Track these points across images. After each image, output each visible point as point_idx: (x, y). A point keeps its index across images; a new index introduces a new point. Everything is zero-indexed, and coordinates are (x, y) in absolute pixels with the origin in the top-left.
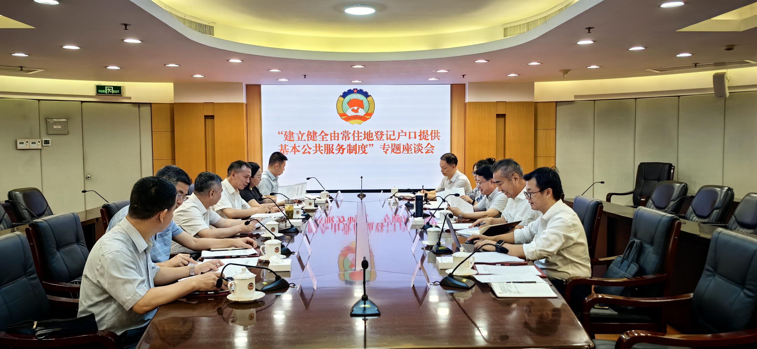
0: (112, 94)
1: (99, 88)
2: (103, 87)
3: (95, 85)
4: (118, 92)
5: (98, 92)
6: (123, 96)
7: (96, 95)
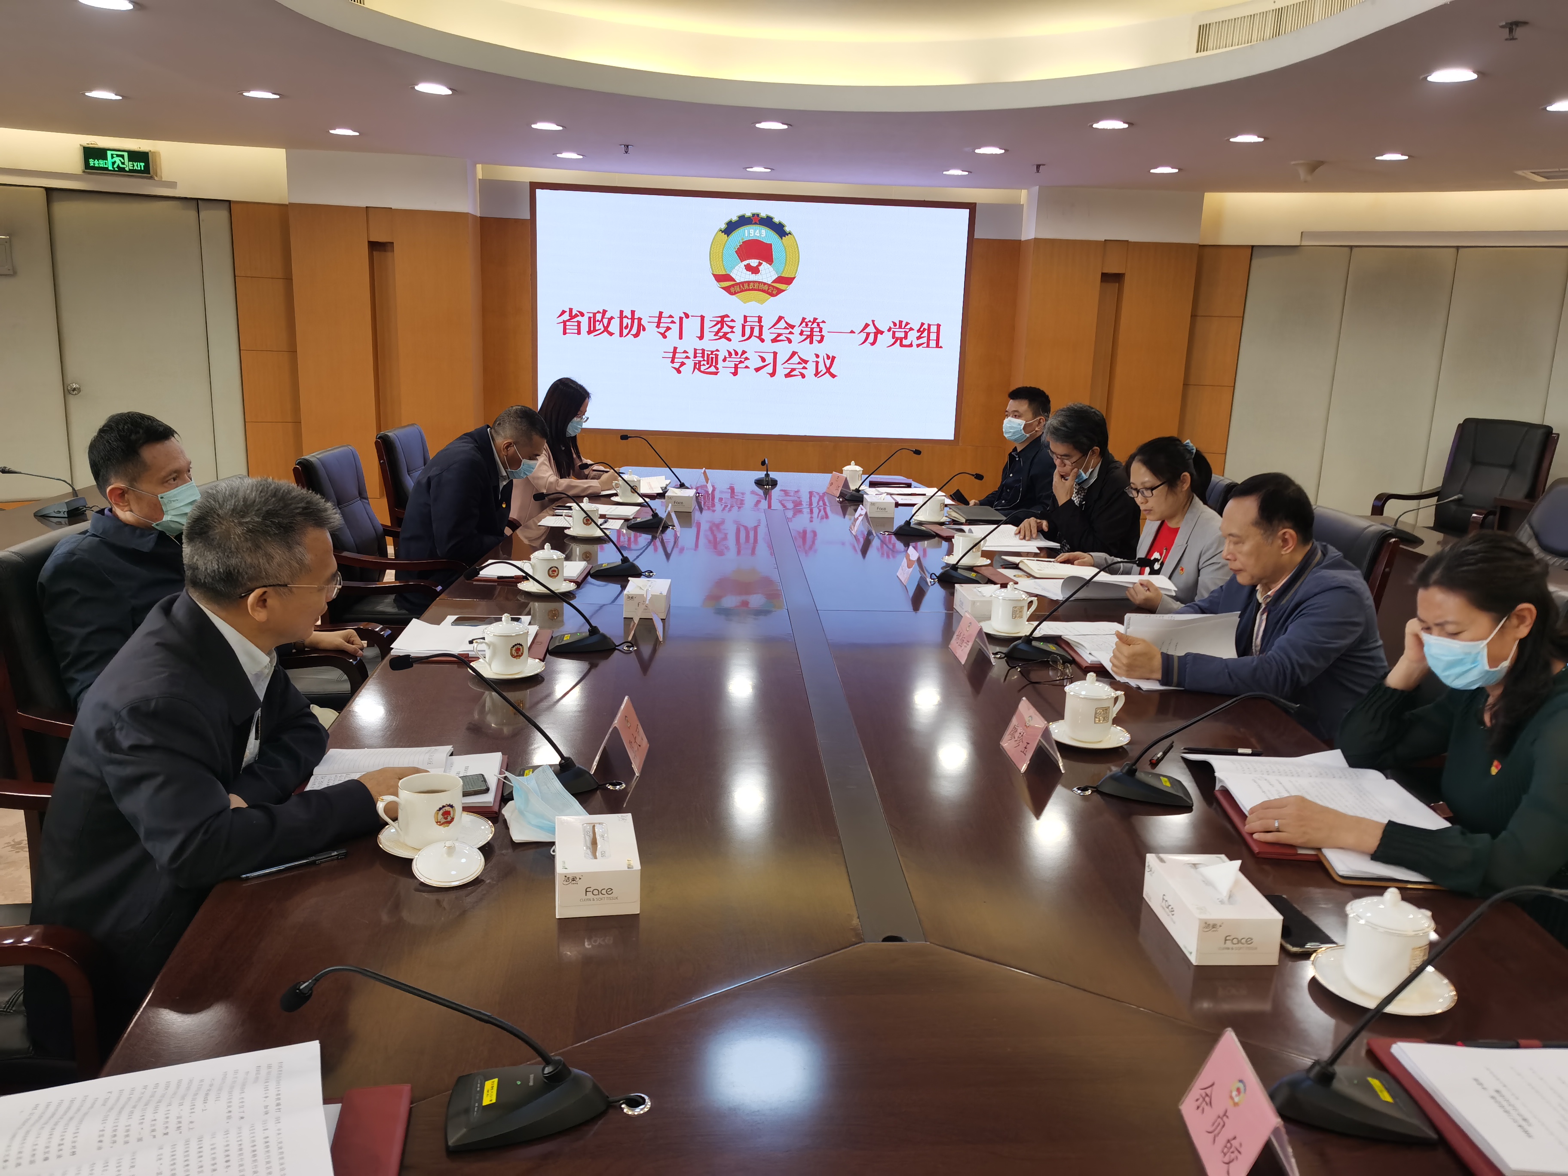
0: (126, 172)
1: (91, 153)
2: (100, 153)
3: (81, 145)
4: (143, 169)
5: (87, 165)
6: (156, 178)
7: (84, 172)
